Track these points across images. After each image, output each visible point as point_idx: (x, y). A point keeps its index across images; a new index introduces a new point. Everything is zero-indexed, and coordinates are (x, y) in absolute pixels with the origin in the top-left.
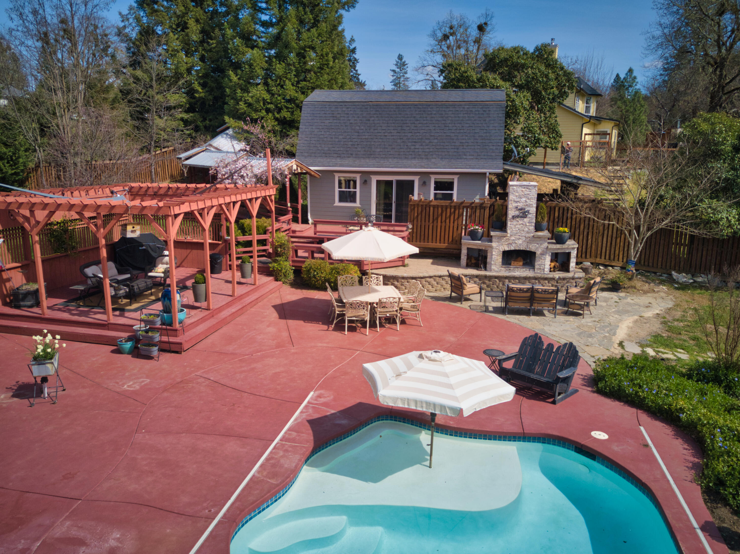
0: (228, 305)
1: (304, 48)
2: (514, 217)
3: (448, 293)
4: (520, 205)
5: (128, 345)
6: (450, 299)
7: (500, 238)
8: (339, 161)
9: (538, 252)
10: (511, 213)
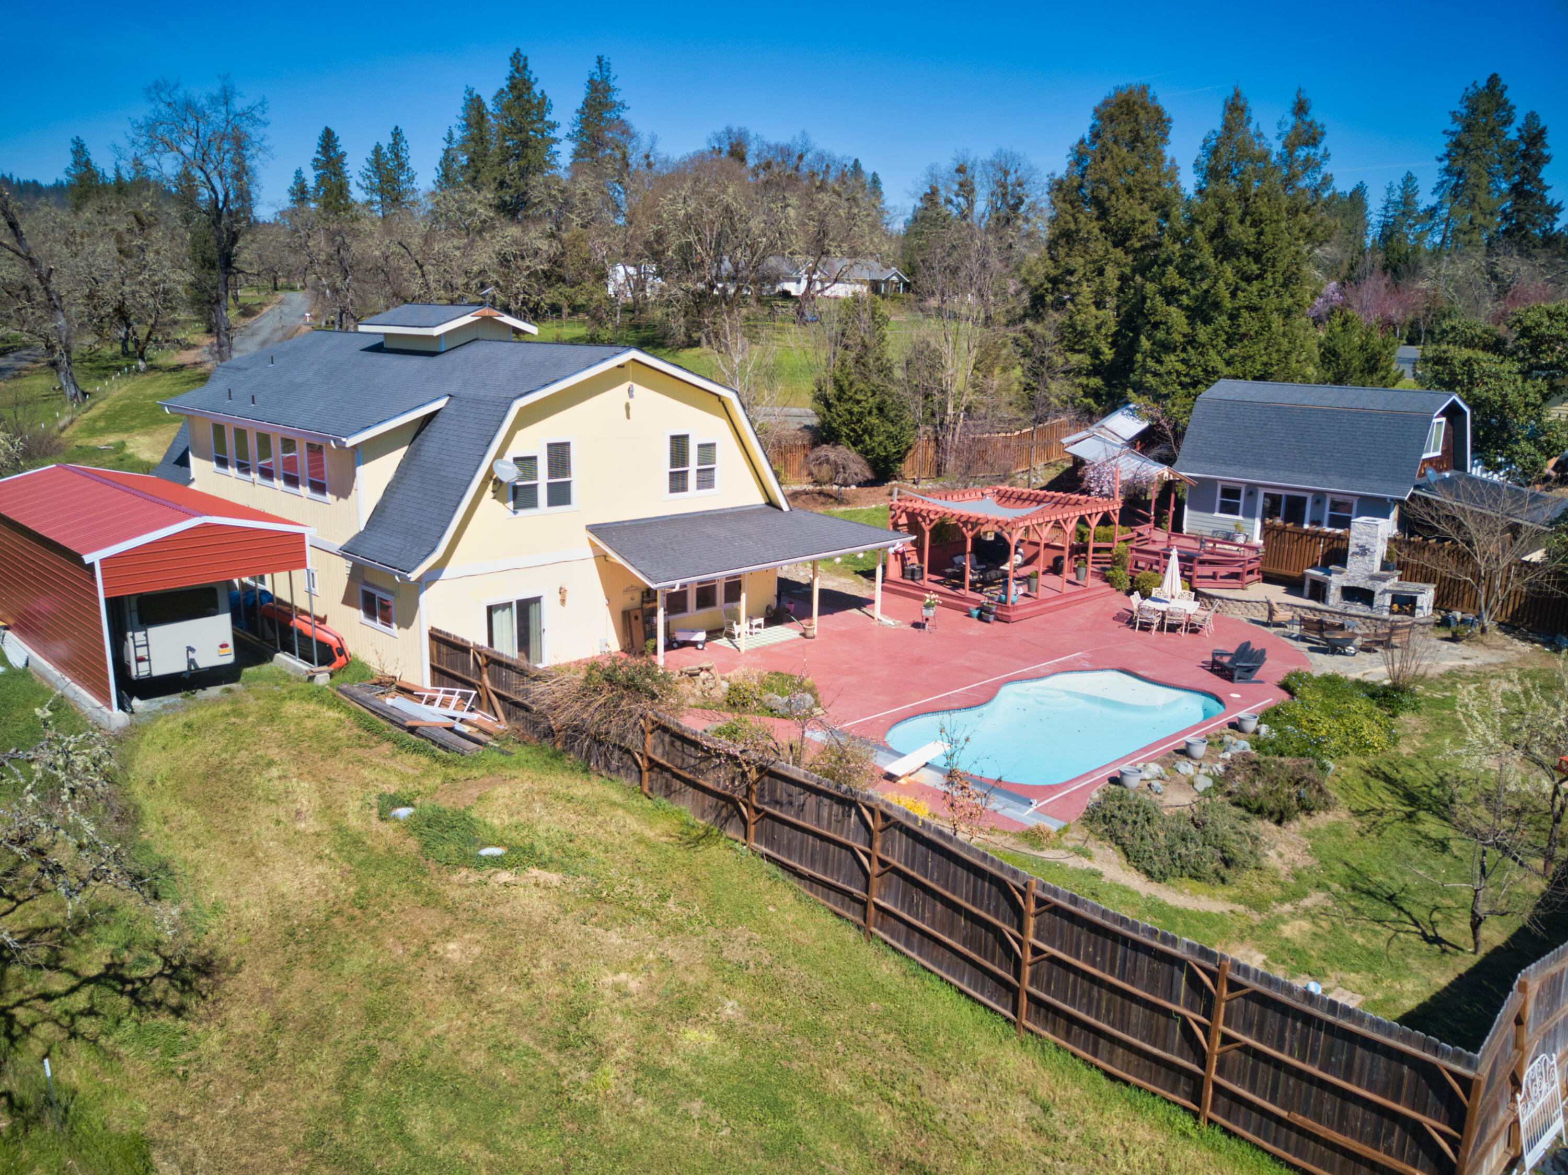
0: (1055, 598)
1: (1238, 309)
2: (1354, 554)
3: (1265, 619)
4: (1361, 543)
5: (976, 613)
6: (1266, 625)
7: (1340, 573)
8: (1223, 468)
9: (1378, 591)
10: (1352, 549)
